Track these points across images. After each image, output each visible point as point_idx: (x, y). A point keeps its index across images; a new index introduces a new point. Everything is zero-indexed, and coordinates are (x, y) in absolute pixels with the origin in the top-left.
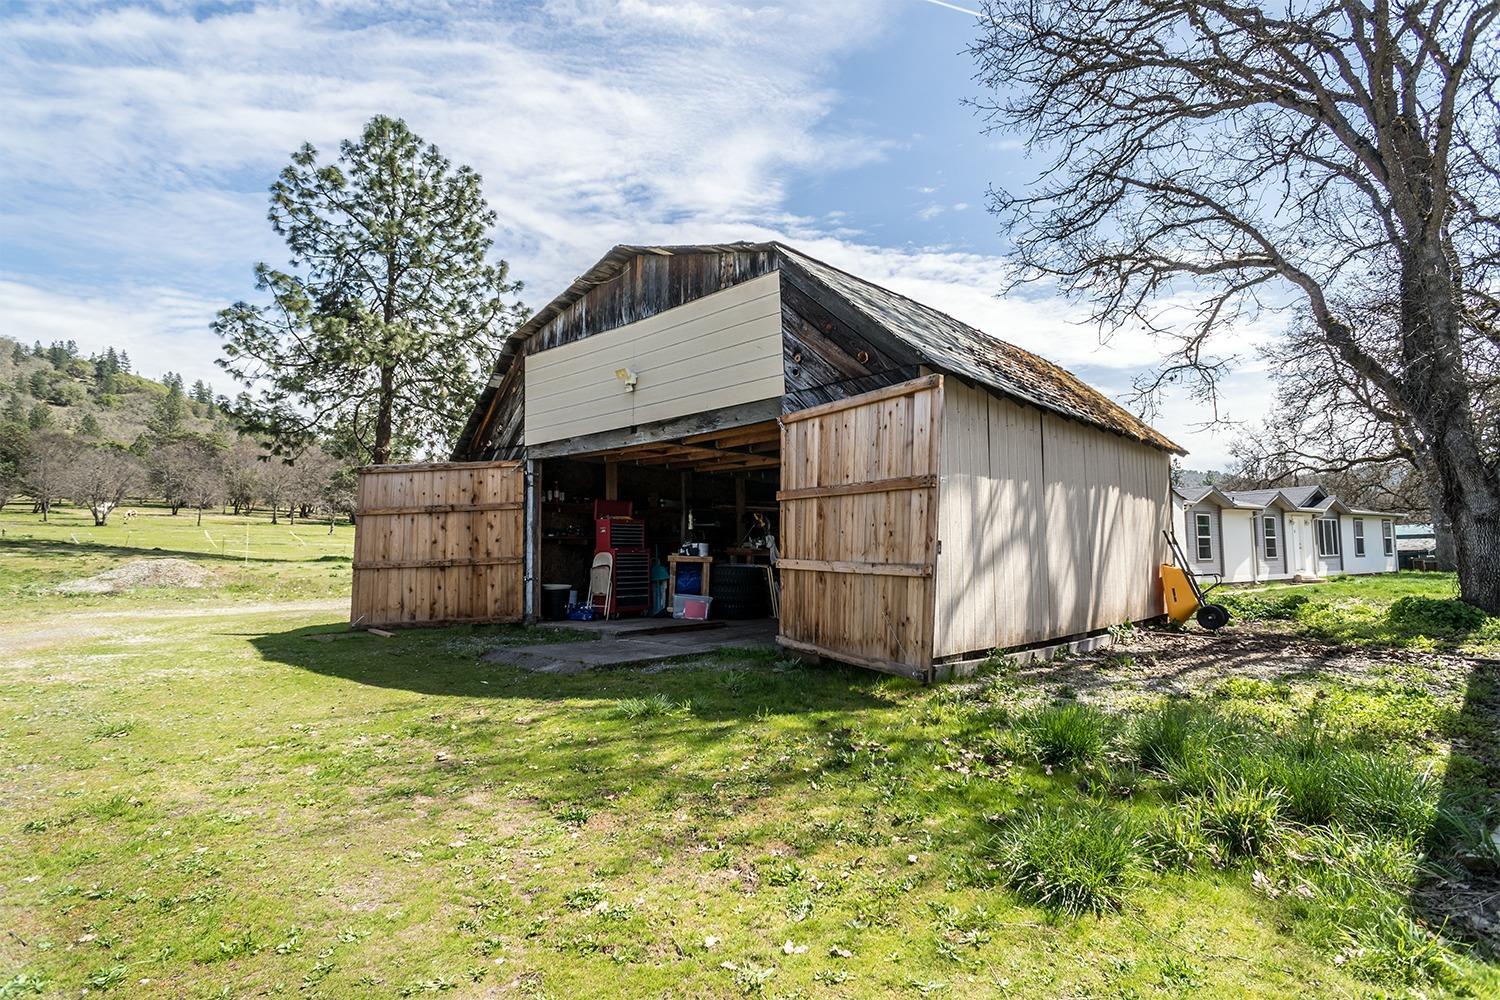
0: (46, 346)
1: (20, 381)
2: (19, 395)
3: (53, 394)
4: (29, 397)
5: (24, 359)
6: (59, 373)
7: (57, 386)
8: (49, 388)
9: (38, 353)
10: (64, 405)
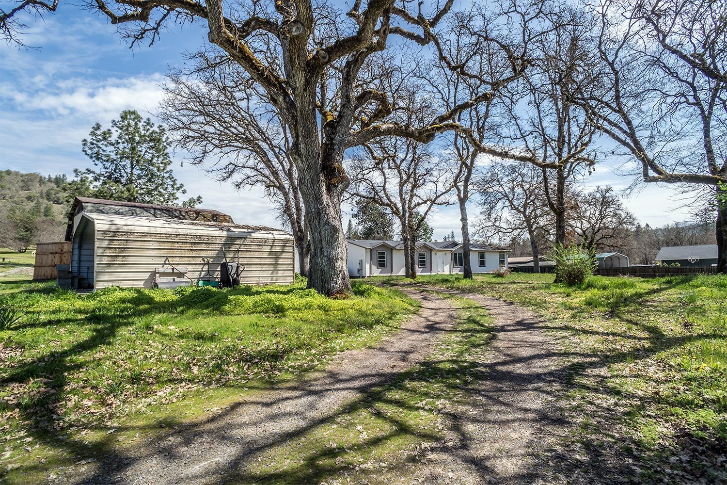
0: (53, 177)
1: (41, 193)
2: (41, 200)
3: (55, 199)
4: (45, 201)
5: (44, 183)
6: (58, 189)
7: (57, 195)
8: (54, 196)
9: (50, 180)
10: (61, 204)
